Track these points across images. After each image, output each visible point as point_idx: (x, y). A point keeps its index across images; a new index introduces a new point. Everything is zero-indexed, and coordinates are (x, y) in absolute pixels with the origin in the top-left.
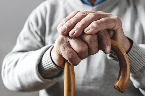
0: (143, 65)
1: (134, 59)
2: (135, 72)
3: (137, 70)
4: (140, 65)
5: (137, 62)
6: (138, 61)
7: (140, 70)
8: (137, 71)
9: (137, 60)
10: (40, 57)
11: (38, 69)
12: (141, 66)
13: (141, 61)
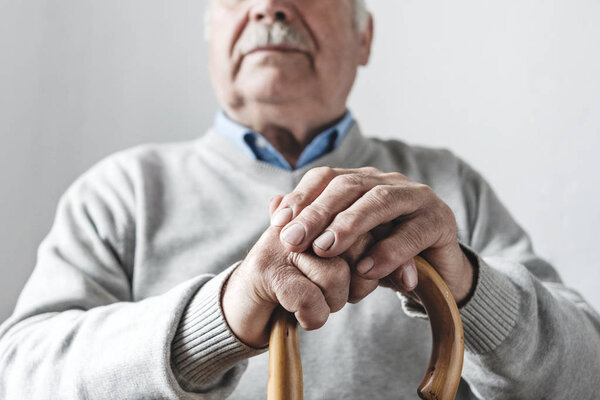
0: (513, 323)
1: (490, 310)
2: (494, 347)
3: (499, 340)
4: (505, 324)
5: (496, 316)
6: (500, 312)
7: (507, 338)
8: (499, 343)
9: (497, 309)
10: (176, 314)
11: (169, 355)
12: (510, 328)
13: (506, 311)
